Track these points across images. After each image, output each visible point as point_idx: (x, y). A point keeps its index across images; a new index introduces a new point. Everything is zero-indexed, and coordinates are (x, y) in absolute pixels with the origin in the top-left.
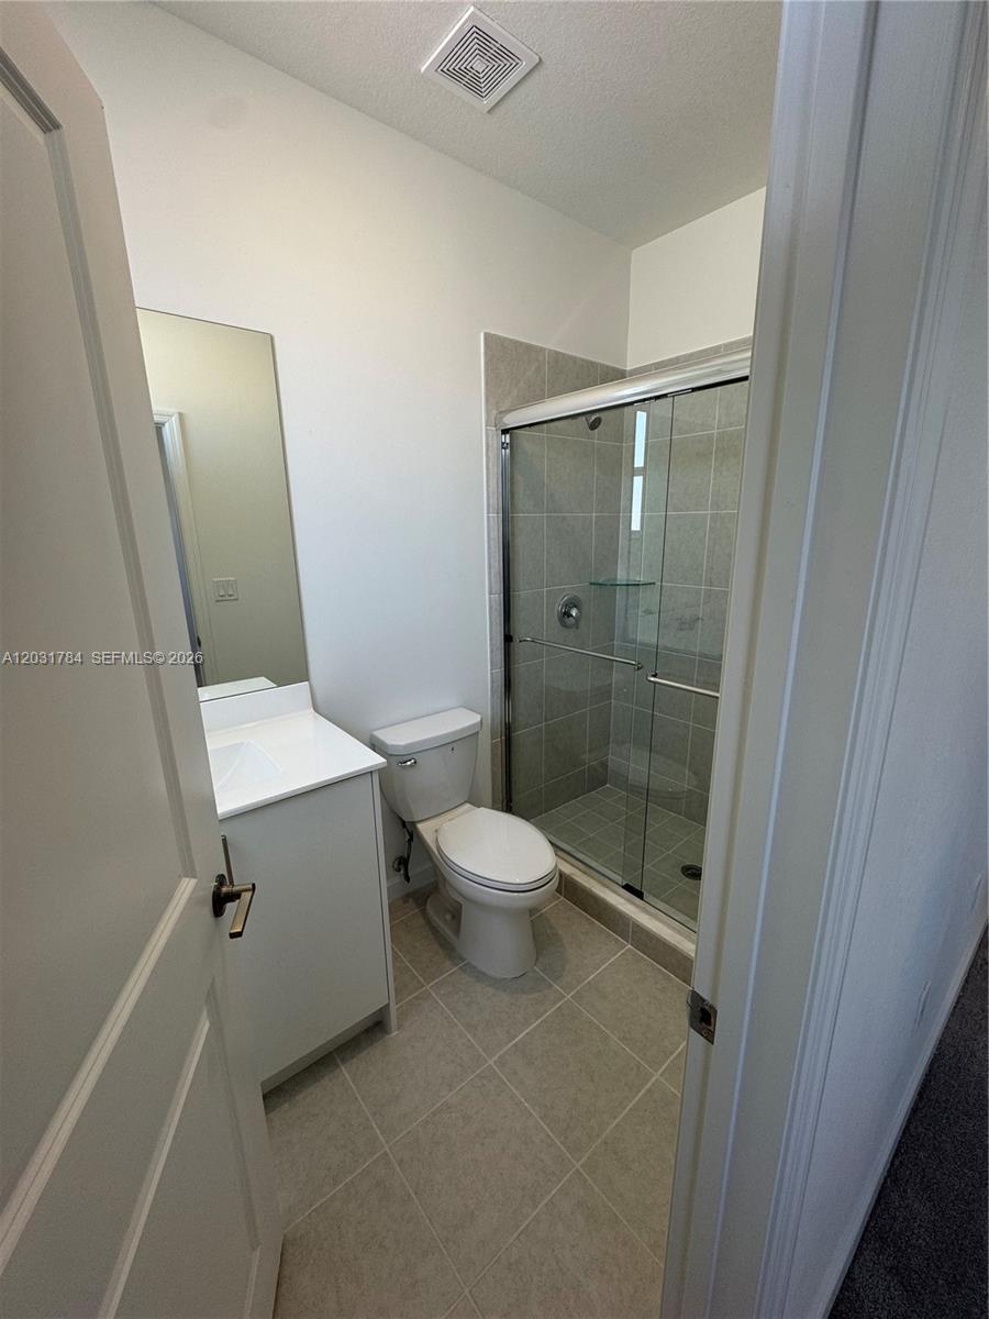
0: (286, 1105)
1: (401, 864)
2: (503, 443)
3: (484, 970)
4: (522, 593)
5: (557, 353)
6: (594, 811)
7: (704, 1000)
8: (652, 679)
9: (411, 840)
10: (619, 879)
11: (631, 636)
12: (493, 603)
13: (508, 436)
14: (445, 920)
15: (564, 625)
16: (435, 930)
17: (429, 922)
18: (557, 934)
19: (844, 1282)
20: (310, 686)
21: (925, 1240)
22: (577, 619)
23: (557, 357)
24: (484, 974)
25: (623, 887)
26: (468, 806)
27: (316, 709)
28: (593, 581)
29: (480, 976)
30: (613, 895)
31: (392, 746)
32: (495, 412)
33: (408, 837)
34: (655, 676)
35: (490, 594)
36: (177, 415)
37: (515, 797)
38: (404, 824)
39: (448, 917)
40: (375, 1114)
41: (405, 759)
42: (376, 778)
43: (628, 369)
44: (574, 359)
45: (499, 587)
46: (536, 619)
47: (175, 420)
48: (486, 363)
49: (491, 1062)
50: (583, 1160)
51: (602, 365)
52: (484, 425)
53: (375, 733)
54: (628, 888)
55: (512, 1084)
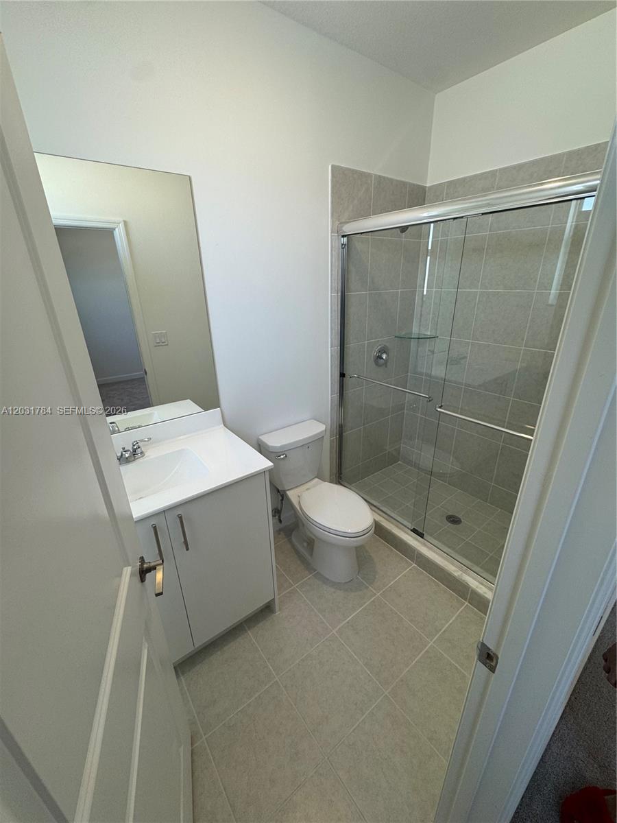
0: (219, 653)
1: (277, 512)
2: (342, 245)
3: (327, 577)
4: (352, 345)
5: (380, 177)
6: (391, 478)
7: (490, 649)
8: (439, 410)
9: (282, 500)
10: (409, 525)
11: (419, 370)
12: (333, 353)
13: (346, 239)
14: (303, 546)
15: (377, 364)
16: (297, 552)
17: (293, 546)
18: (370, 556)
19: (539, 763)
20: (221, 410)
21: (587, 742)
22: (386, 361)
23: (380, 179)
24: (328, 580)
25: (412, 530)
26: (317, 479)
27: (225, 425)
28: (397, 334)
29: (325, 581)
30: (407, 535)
31: (272, 447)
32: (337, 223)
33: (280, 498)
34: (440, 407)
35: (331, 347)
36: (123, 223)
37: (343, 471)
38: (278, 491)
39: (305, 544)
40: (269, 659)
41: (279, 454)
42: (267, 474)
43: (428, 185)
44: (391, 180)
45: (337, 342)
46: (360, 363)
47: (121, 226)
48: (332, 187)
49: (334, 632)
50: (389, 690)
51: (411, 184)
52: (330, 232)
53: (260, 437)
54: (414, 531)
55: (348, 645)
